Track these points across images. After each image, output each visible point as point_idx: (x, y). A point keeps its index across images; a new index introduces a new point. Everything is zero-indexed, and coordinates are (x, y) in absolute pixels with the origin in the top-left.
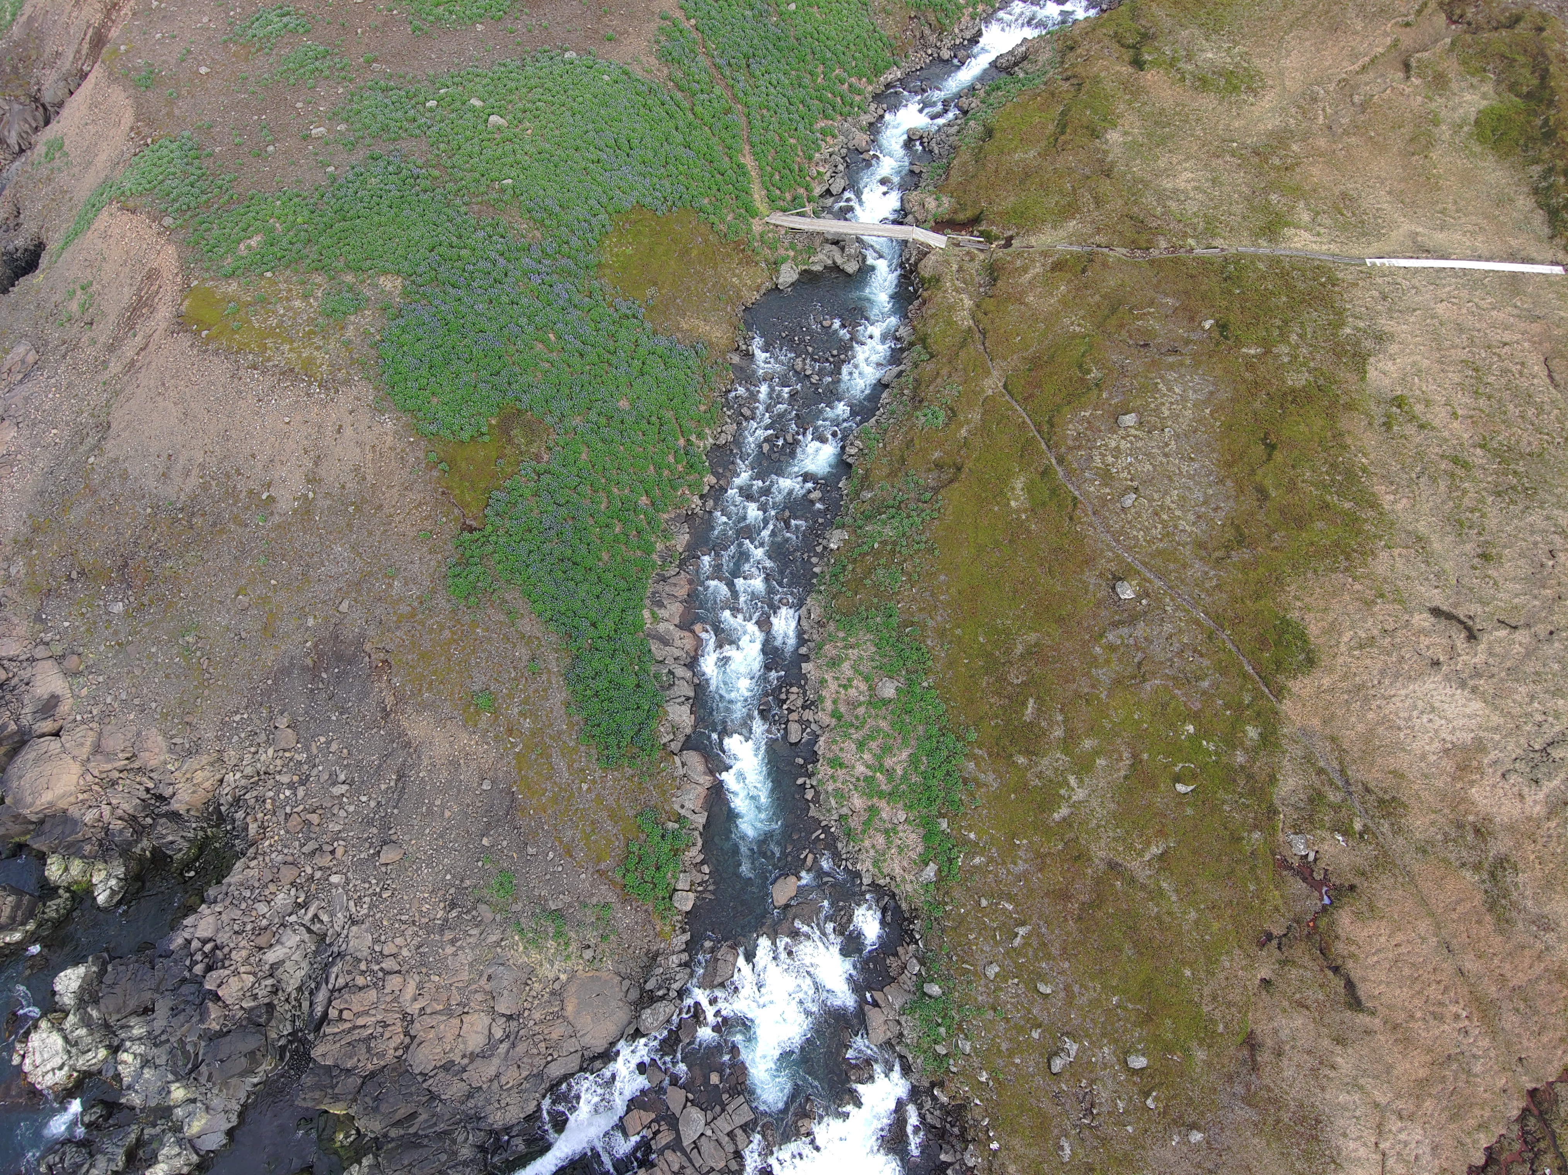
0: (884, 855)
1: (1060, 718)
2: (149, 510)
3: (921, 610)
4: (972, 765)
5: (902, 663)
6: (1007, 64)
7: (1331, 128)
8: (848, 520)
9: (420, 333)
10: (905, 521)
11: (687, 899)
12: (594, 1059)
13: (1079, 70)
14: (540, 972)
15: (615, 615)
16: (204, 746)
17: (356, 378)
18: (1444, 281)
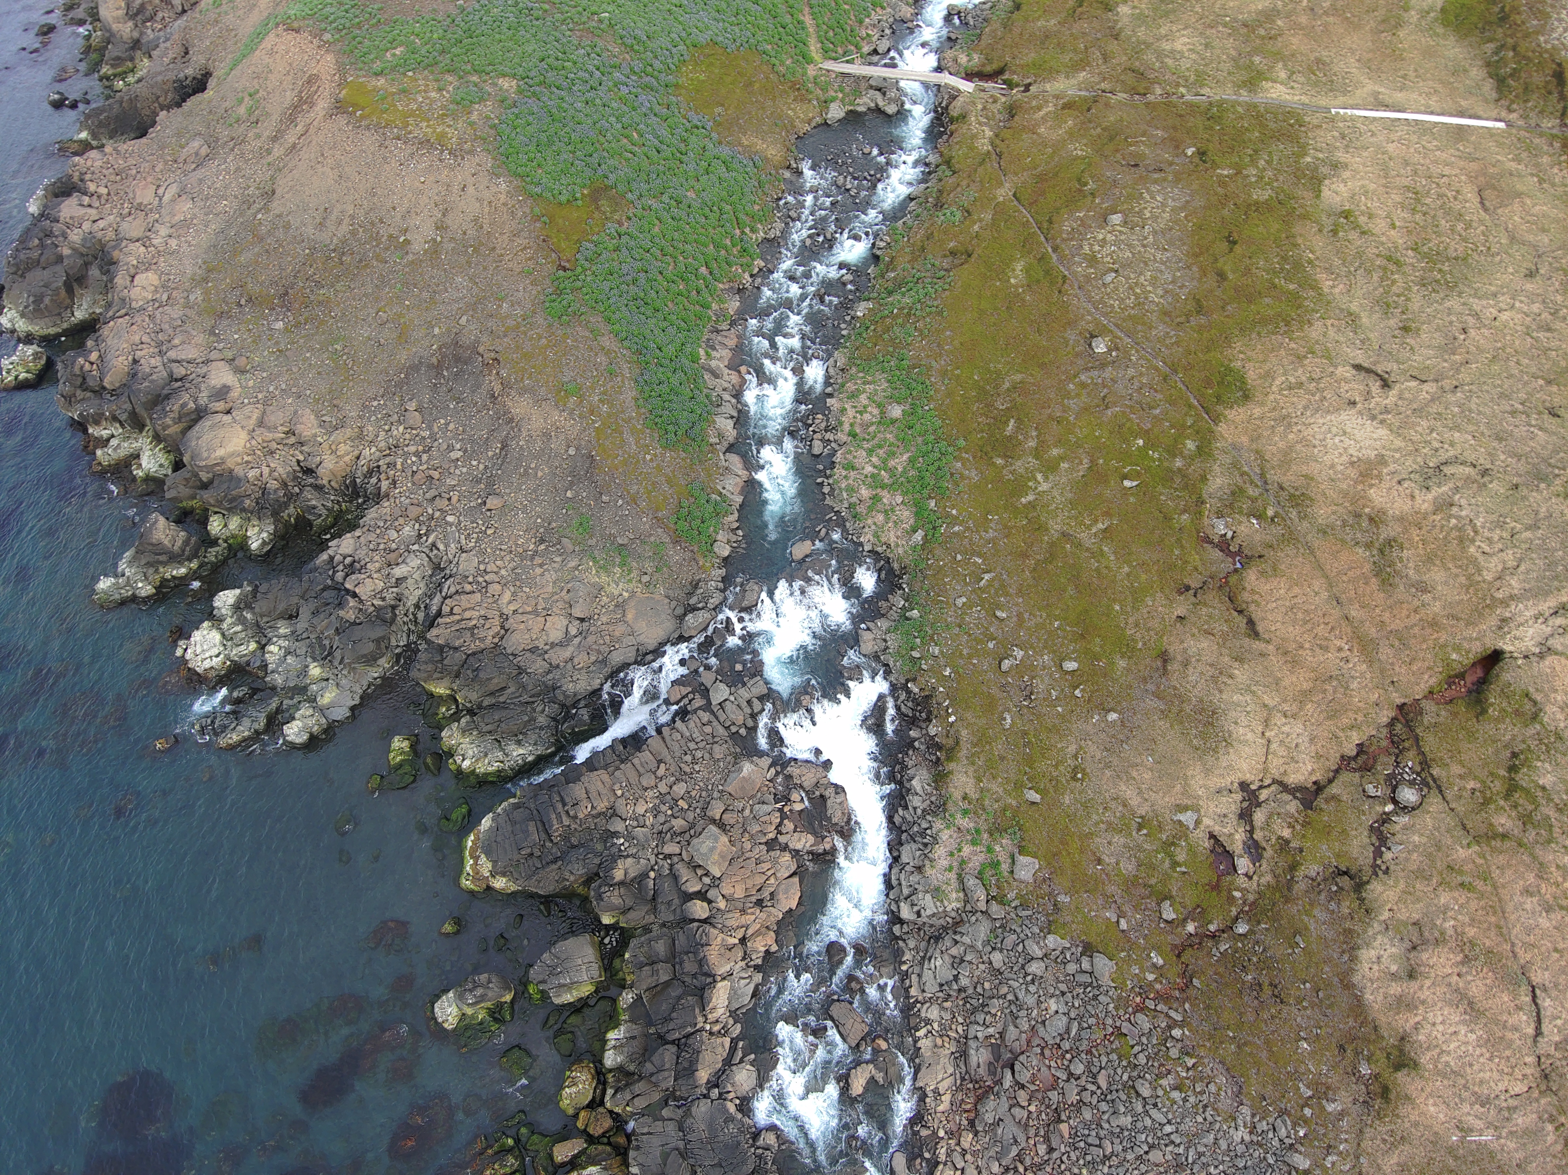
0: (882, 528)
1: (1034, 434)
2: (307, 251)
4: (959, 465)
5: (909, 394)
8: (874, 295)
9: (530, 120)
10: (921, 291)
11: (724, 549)
12: (646, 654)
14: (608, 589)
15: (676, 345)
16: (348, 422)
17: (478, 150)
18: (1397, 128)
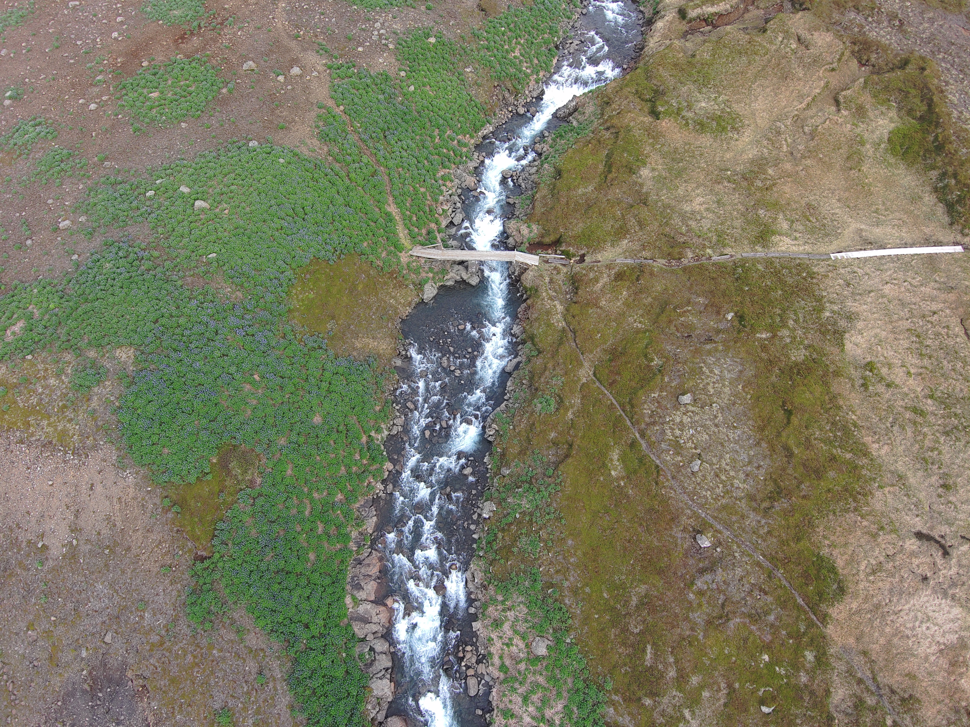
1: (672, 660)
3: (557, 572)
5: (549, 622)
6: (564, 115)
7: (792, 154)
8: (494, 493)
10: (537, 494)
13: (615, 121)
17: (101, 443)
18: (885, 267)
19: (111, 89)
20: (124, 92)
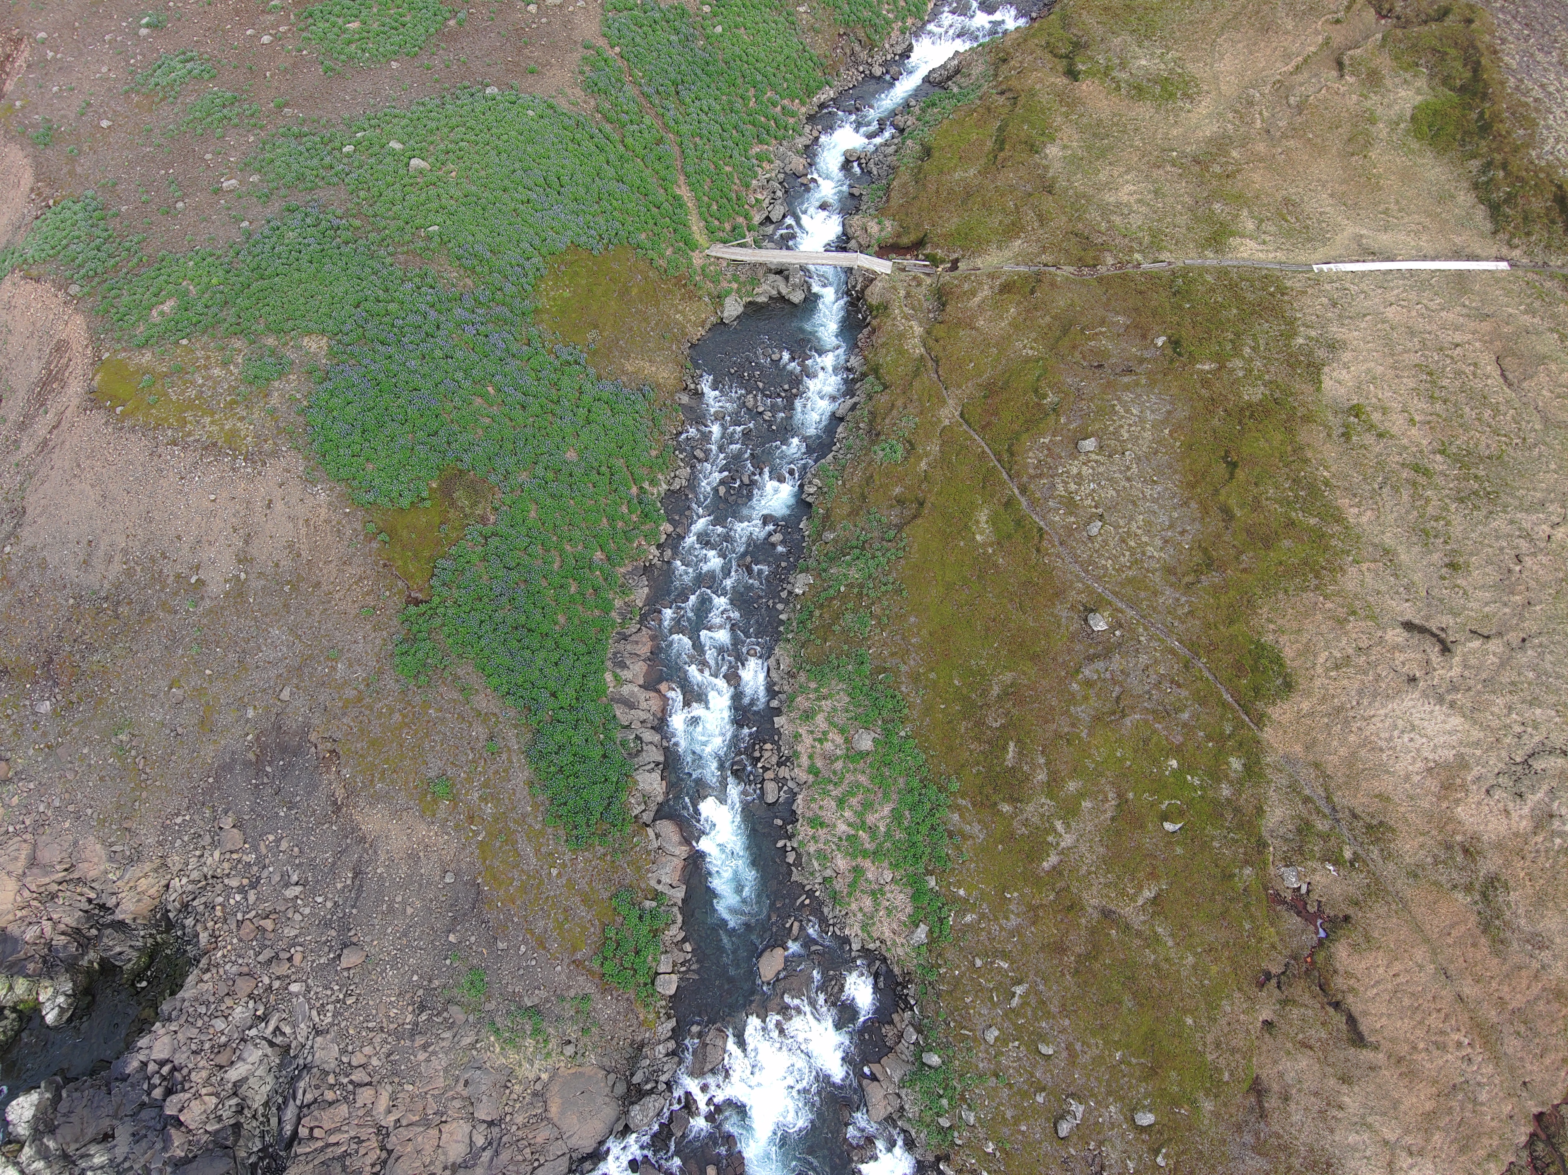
0: (872, 918)
1: (1042, 761)
2: (71, 601)
3: (893, 654)
4: (956, 816)
5: (877, 712)
6: (940, 78)
7: (1269, 131)
8: (812, 563)
9: (350, 396)
10: (870, 562)
11: (670, 982)
12: (583, 1159)
13: (1013, 83)
14: (520, 1073)
15: (574, 683)
16: (145, 853)
17: (284, 449)
18: (1391, 284)
19: (292, 17)
20: (311, 21)
